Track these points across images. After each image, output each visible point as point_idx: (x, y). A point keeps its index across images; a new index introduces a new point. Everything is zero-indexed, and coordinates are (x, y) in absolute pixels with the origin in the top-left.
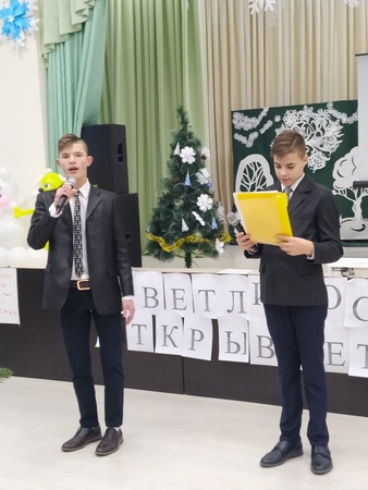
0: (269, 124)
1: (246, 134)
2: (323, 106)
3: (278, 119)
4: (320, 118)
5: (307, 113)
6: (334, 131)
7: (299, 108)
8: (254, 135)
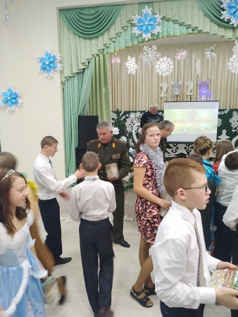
0: (124, 117)
3: (127, 115)
7: (136, 112)
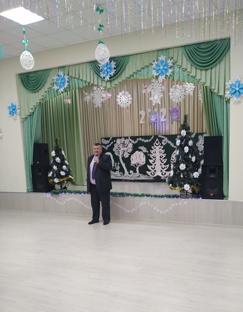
0: (112, 143)
1: (106, 145)
2: (127, 138)
3: (115, 141)
4: (127, 141)
5: (123, 140)
6: (130, 146)
8: (108, 146)
